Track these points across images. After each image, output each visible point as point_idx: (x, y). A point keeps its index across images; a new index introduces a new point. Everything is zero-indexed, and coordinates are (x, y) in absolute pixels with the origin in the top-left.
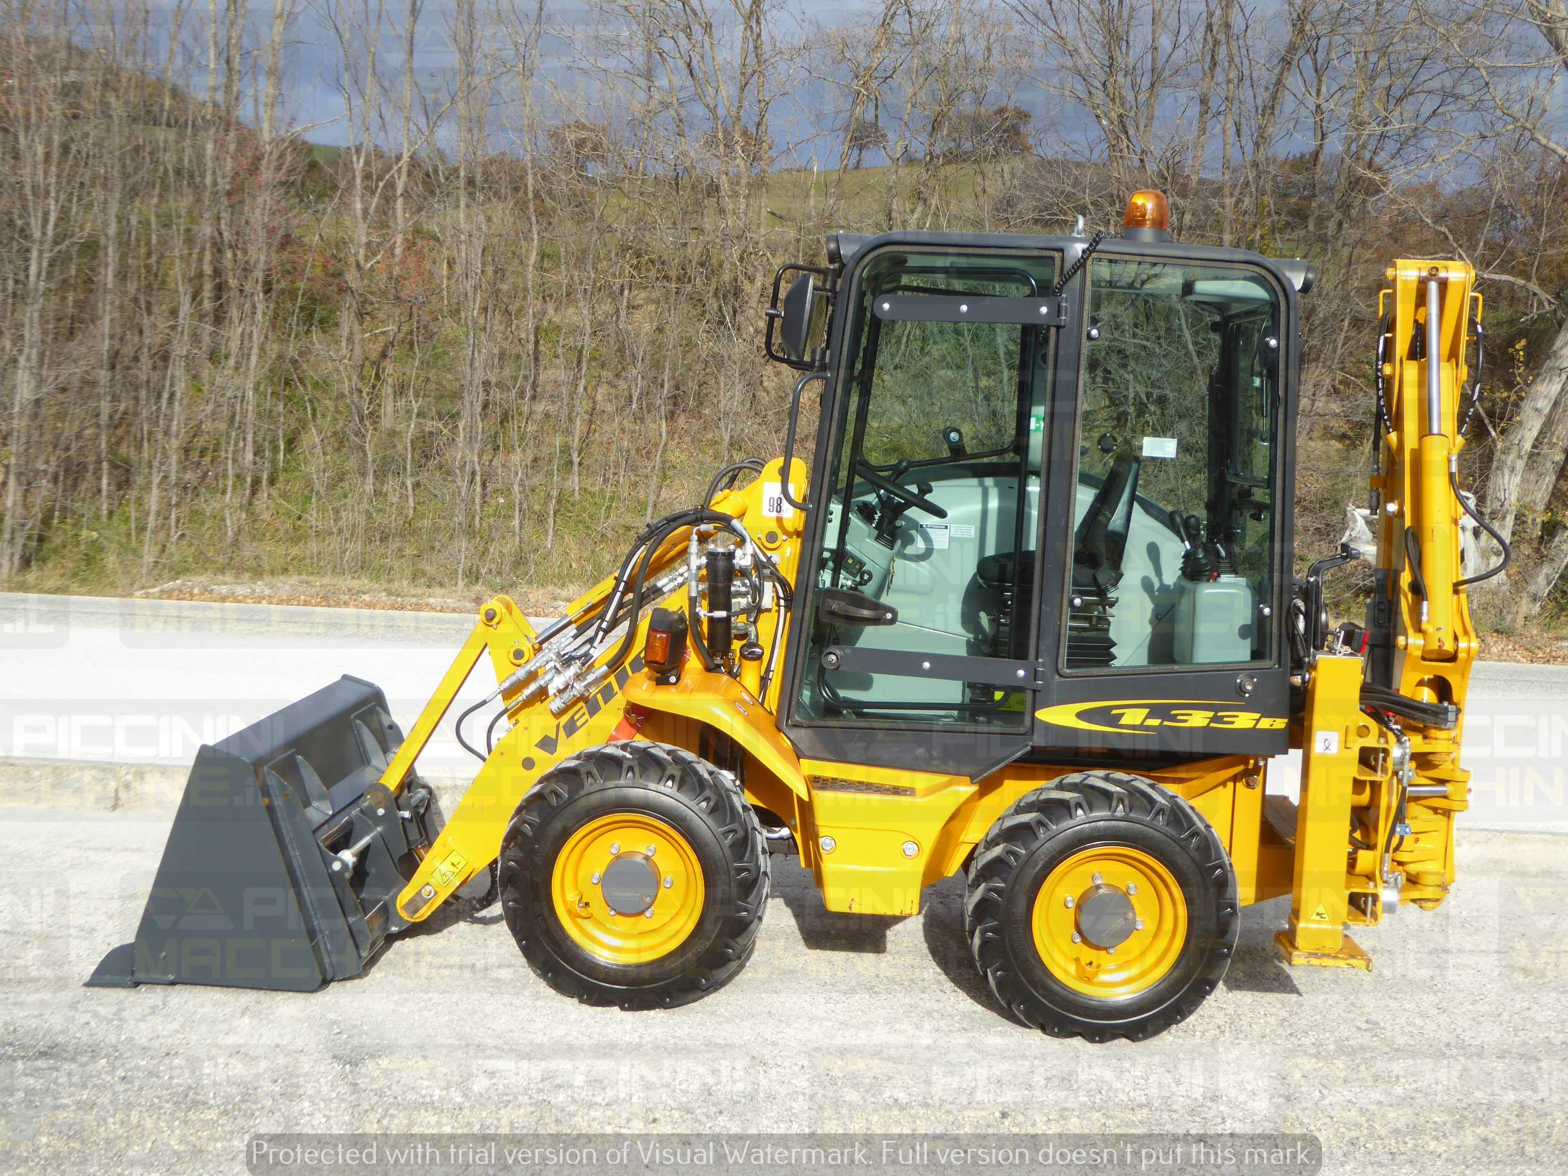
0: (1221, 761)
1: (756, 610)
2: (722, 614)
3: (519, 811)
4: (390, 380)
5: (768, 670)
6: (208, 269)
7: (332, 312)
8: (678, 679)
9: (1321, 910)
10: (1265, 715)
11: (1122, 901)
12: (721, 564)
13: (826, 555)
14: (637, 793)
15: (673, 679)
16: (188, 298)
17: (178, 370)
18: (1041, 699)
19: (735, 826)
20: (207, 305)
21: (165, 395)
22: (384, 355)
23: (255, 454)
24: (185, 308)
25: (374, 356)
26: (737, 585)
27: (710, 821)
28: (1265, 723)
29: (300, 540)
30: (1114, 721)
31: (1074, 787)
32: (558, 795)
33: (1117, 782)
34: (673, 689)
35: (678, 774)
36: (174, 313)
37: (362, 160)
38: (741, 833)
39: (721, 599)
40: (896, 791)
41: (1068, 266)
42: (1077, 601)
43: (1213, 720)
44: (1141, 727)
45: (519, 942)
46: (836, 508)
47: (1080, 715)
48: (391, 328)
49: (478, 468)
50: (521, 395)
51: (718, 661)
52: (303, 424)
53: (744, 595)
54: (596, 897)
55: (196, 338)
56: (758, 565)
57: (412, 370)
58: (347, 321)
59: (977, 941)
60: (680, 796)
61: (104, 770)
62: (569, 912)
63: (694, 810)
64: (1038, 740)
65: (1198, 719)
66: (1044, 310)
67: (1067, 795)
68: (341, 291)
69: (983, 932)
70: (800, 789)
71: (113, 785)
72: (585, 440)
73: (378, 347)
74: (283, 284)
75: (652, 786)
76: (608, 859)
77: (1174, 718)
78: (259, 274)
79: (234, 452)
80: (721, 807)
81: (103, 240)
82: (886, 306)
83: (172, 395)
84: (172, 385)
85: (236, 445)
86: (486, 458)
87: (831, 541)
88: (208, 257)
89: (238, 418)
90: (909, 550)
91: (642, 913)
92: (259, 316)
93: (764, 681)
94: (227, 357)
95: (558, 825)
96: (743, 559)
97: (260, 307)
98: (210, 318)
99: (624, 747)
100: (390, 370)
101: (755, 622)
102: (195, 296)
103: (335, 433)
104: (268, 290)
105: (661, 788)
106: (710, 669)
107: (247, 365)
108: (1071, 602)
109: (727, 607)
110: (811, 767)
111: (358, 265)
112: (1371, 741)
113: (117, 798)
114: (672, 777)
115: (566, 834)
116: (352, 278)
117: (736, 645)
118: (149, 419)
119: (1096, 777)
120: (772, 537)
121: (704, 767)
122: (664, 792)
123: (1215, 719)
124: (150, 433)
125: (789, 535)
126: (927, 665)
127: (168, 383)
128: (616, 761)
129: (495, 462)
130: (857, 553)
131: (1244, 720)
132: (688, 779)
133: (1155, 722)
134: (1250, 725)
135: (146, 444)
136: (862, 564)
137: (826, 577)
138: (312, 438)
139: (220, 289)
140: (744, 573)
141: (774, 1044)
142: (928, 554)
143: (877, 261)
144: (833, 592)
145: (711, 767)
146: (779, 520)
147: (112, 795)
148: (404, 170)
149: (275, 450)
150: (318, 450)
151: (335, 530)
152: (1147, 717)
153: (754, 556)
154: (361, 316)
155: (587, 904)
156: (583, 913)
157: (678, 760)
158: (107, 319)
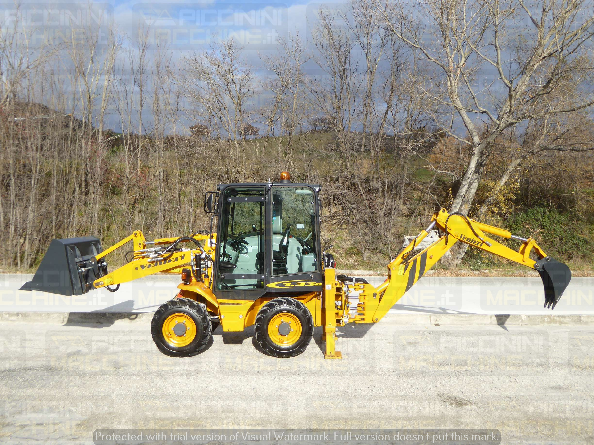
0: (311, 293)
1: (207, 267)
2: (199, 268)
3: (155, 314)
4: (137, 210)
5: (211, 280)
6: (83, 179)
7: (120, 190)
8: (189, 283)
9: (330, 323)
10: (317, 282)
11: (288, 325)
12: (198, 257)
13: (221, 254)
14: (180, 309)
15: (188, 283)
16: (78, 188)
17: (75, 208)
18: (268, 282)
19: (202, 315)
20: (84, 190)
21: (72, 216)
22: (135, 202)
23: (98, 232)
24: (77, 191)
25: (132, 202)
26: (202, 262)
27: (196, 314)
28: (317, 284)
29: (111, 256)
30: (284, 286)
31: (275, 301)
32: (163, 310)
33: (284, 299)
34: (188, 285)
35: (189, 304)
36: (74, 192)
37: (128, 148)
38: (203, 316)
39: (198, 265)
40: (237, 304)
41: (267, 189)
42: (274, 260)
43: (305, 284)
44: (290, 287)
45: (156, 344)
46: (223, 244)
47: (277, 285)
48: (137, 195)
49: (163, 234)
50: (175, 212)
51: (199, 279)
52: (111, 223)
53: (204, 264)
54: (173, 333)
55: (80, 200)
56: (206, 257)
57: (143, 207)
58: (124, 194)
59: (257, 336)
60: (190, 309)
61: (60, 314)
62: (167, 336)
63: (193, 312)
64: (267, 291)
65: (302, 284)
66: (263, 199)
67: (273, 302)
68: (122, 184)
69: (258, 334)
70: (216, 305)
71: (62, 317)
72: (193, 224)
73: (133, 200)
74: (105, 184)
75: (183, 307)
76: (175, 324)
77: (297, 284)
78: (98, 181)
79: (92, 232)
80: (199, 310)
81: (52, 172)
82: (230, 199)
83: (74, 216)
84: (74, 213)
85: (93, 229)
86: (165, 231)
87: (222, 251)
88: (84, 176)
89: (93, 222)
90: (243, 252)
91: (183, 335)
92: (99, 193)
93: (210, 283)
94: (89, 204)
95: (163, 317)
96: (203, 256)
97: (99, 190)
98: (84, 194)
99: (177, 299)
100: (137, 206)
101: (207, 270)
102: (80, 187)
103: (121, 225)
104: (101, 184)
105: (185, 307)
106: (198, 281)
107: (96, 207)
108: (273, 261)
109: (200, 267)
110: (220, 301)
111: (127, 177)
112: (338, 286)
113: (63, 320)
114: (188, 305)
115: (165, 319)
116: (125, 181)
117: (203, 275)
118: (67, 223)
119: (280, 299)
120: (210, 251)
121: (195, 302)
122: (187, 308)
123: (306, 284)
124: (68, 227)
125: (213, 250)
126: (243, 276)
127: (72, 212)
128: (175, 302)
129: (168, 232)
130: (229, 253)
131: (312, 284)
132: (192, 306)
133: (293, 285)
134: (314, 285)
135: (66, 230)
136: (230, 256)
137: (222, 259)
138: (114, 227)
139: (87, 185)
140: (204, 259)
141: (212, 362)
142: (247, 253)
143: (228, 190)
144: (223, 262)
145: (197, 302)
146: (211, 247)
147: (62, 319)
148: (140, 150)
149: (104, 231)
150: (116, 230)
151: (121, 253)
152: (291, 284)
153: (206, 255)
154: (128, 192)
155: (171, 335)
156: (170, 336)
157: (189, 301)
158: (54, 195)
